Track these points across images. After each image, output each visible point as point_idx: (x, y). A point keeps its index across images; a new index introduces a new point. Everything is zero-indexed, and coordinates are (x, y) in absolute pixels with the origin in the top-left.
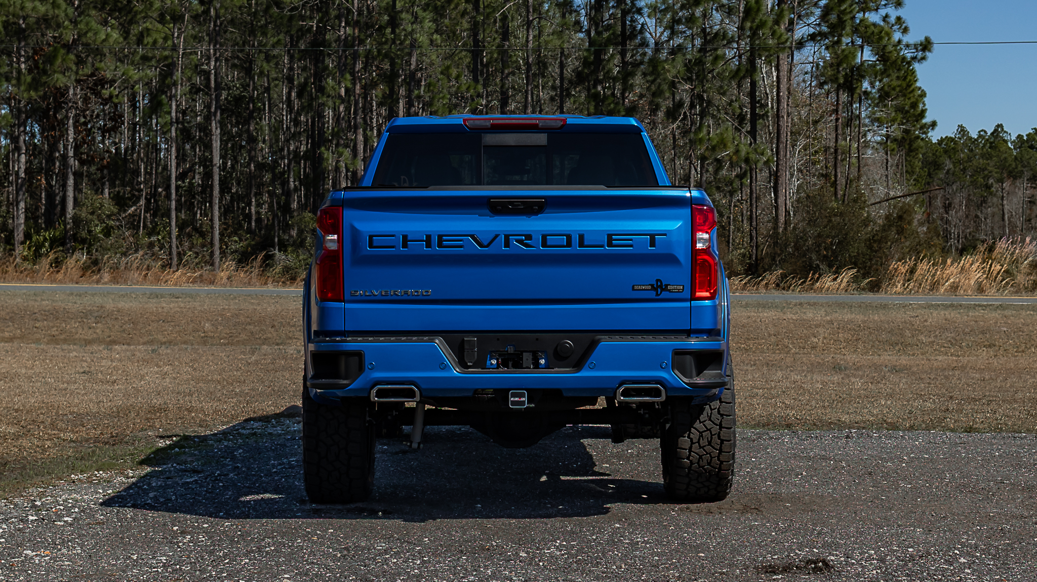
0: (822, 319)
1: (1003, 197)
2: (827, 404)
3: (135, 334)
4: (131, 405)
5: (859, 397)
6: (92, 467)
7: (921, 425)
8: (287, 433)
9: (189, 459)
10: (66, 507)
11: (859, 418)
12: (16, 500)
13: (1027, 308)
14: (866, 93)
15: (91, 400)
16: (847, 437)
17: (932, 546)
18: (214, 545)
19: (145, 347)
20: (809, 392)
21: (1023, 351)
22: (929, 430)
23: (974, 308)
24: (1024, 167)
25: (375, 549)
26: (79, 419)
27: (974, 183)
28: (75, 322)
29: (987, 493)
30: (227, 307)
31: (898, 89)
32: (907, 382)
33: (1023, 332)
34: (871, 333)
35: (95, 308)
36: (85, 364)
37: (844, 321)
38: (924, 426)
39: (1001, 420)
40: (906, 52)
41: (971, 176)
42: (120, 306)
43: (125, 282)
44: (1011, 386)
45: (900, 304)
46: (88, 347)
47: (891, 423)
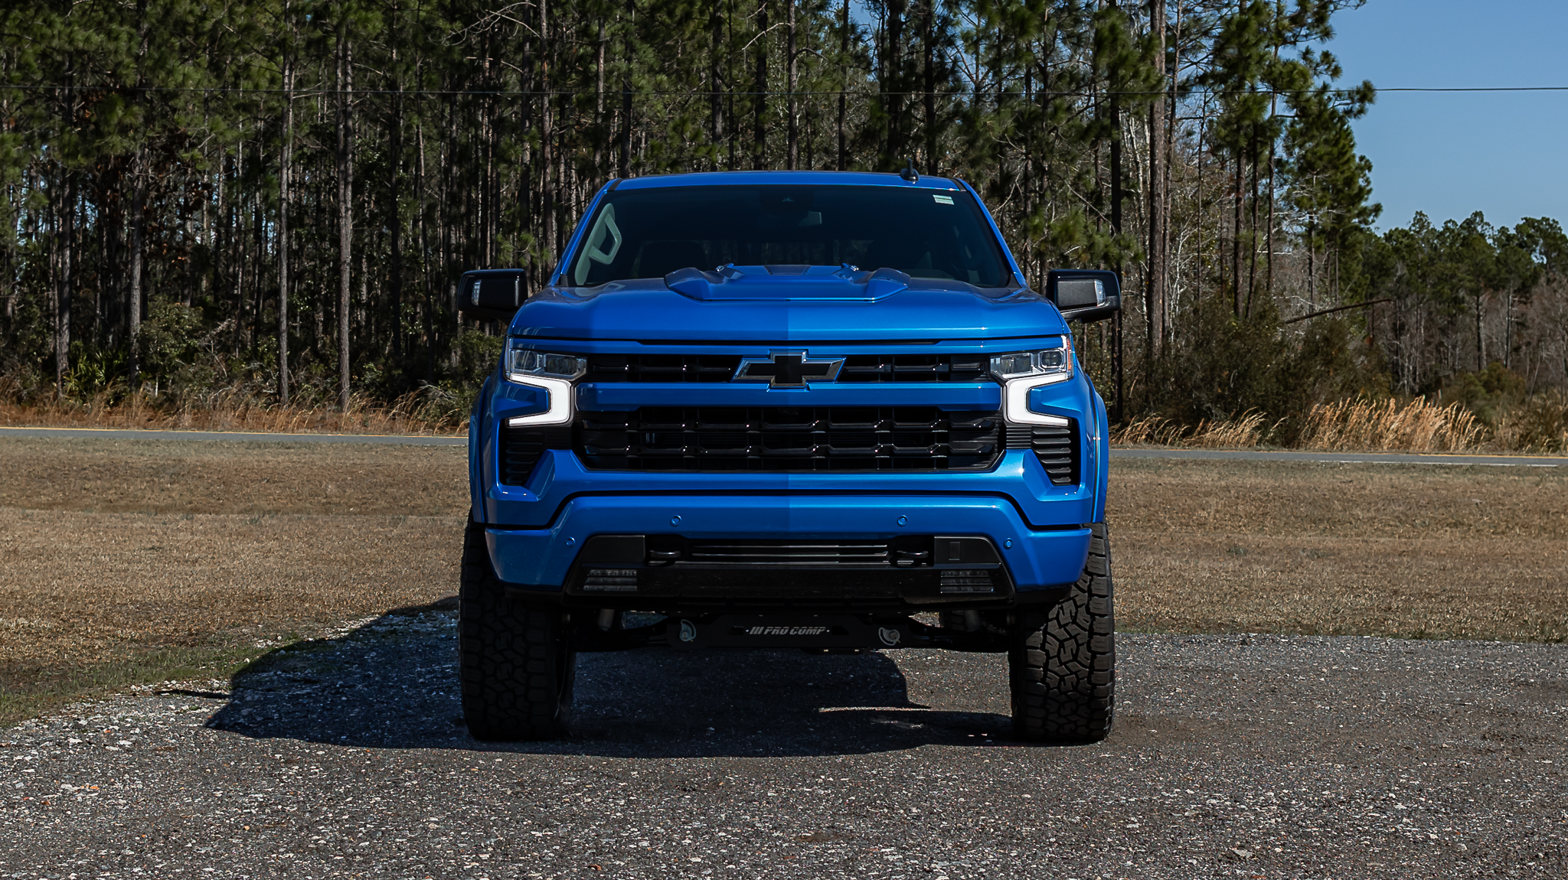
0: (1213, 485)
1: (1479, 316)
2: (1215, 599)
3: (228, 499)
4: (219, 592)
5: (1263, 589)
6: (161, 675)
7: (1350, 629)
8: (442, 630)
9: (300, 665)
10: (122, 728)
11: (1261, 618)
12: (52, 719)
13: (1510, 471)
14: (1280, 163)
15: (162, 585)
16: (1243, 642)
17: (1357, 788)
18: (332, 779)
19: (241, 516)
20: (1191, 582)
21: (1503, 533)
22: (1362, 635)
23: (1434, 471)
24: (1510, 272)
25: (561, 784)
26: (144, 611)
27: (1438, 296)
28: (142, 482)
29: (1438, 718)
30: (359, 462)
31: (1326, 158)
32: (1332, 571)
33: (1503, 505)
34: (1283, 505)
35: (170, 462)
36: (154, 538)
37: (1246, 488)
38: (1354, 630)
39: (1466, 623)
40: (1337, 103)
41: (1433, 286)
42: (206, 459)
43: (215, 427)
44: (1483, 578)
45: (1326, 464)
46: (159, 516)
47: (1307, 625)
